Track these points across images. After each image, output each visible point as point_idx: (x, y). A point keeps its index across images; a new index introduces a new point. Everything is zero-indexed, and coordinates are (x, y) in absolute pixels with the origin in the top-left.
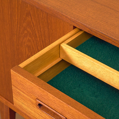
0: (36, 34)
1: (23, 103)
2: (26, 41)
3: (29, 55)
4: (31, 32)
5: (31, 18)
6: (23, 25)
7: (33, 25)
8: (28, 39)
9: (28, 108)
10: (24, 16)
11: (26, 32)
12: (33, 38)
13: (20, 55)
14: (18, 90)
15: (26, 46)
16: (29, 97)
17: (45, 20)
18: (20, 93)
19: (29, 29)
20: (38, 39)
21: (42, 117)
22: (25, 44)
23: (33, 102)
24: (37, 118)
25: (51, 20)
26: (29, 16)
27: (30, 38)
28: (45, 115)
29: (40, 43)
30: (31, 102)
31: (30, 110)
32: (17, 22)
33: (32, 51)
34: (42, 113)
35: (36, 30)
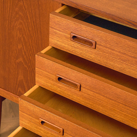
0: (27, 17)
1: (58, 41)
2: (18, 25)
3: (20, 37)
4: (23, 15)
5: (23, 3)
6: (15, 10)
7: (25, 8)
8: (20, 22)
9: (62, 44)
10: (16, 2)
11: (18, 16)
12: (25, 20)
13: (11, 39)
14: (55, 30)
15: (17, 29)
16: (64, 34)
17: (36, 2)
18: (56, 32)
19: (20, 13)
20: (29, 20)
21: (75, 47)
22: (17, 28)
23: (67, 37)
24: (70, 50)
25: (42, 2)
26: (22, 1)
27: (22, 21)
28: (77, 45)
29: (31, 24)
30: (65, 37)
31: (64, 45)
32: (10, 8)
33: (23, 33)
34: (75, 44)
35: (27, 12)
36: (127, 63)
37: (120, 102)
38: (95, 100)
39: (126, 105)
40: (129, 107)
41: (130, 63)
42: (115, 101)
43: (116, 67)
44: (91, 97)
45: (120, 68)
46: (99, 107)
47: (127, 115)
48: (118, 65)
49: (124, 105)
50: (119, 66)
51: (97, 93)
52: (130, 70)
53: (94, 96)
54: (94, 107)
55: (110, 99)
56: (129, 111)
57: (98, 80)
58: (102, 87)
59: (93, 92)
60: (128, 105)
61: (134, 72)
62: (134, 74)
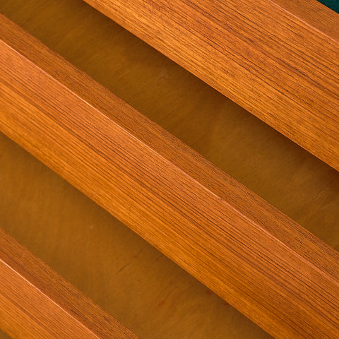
36: (165, 18)
37: (121, 166)
38: (46, 135)
39: (142, 184)
40: (154, 193)
41: (176, 20)
42: (107, 158)
43: (131, 20)
44: (32, 121)
45: (146, 30)
46: (61, 160)
47: (148, 216)
48: (137, 16)
49: (137, 180)
50: (139, 18)
51: (48, 114)
52: (179, 45)
53: (42, 121)
54: (45, 155)
55: (92, 147)
56: (155, 206)
57: (48, 72)
58: (61, 99)
59: (36, 106)
60: (149, 186)
61: (191, 53)
62: (192, 61)
